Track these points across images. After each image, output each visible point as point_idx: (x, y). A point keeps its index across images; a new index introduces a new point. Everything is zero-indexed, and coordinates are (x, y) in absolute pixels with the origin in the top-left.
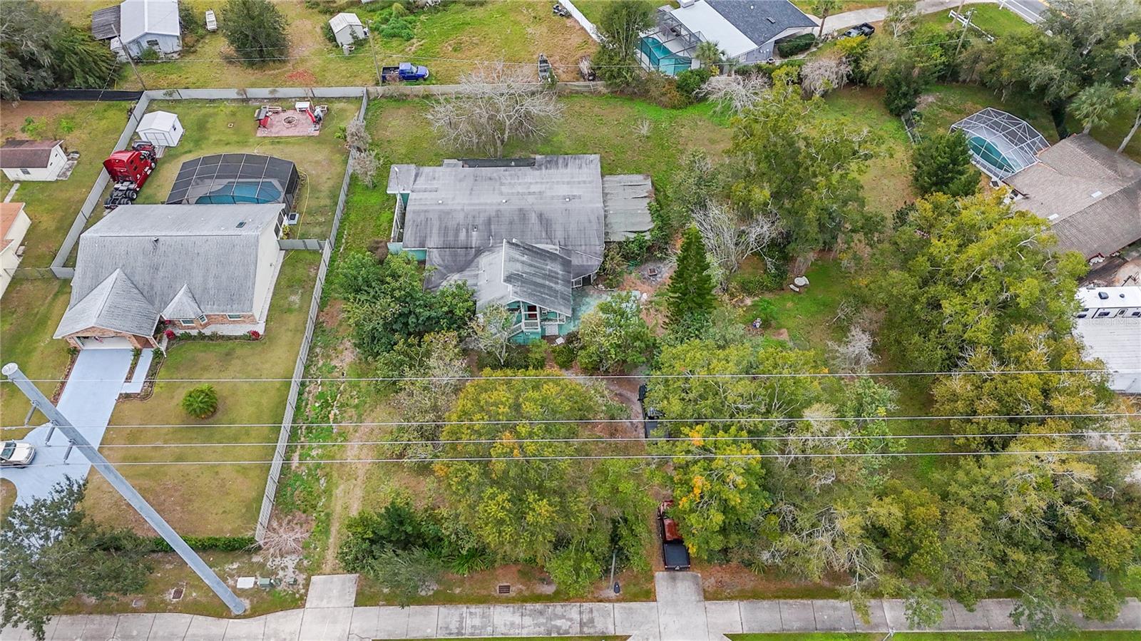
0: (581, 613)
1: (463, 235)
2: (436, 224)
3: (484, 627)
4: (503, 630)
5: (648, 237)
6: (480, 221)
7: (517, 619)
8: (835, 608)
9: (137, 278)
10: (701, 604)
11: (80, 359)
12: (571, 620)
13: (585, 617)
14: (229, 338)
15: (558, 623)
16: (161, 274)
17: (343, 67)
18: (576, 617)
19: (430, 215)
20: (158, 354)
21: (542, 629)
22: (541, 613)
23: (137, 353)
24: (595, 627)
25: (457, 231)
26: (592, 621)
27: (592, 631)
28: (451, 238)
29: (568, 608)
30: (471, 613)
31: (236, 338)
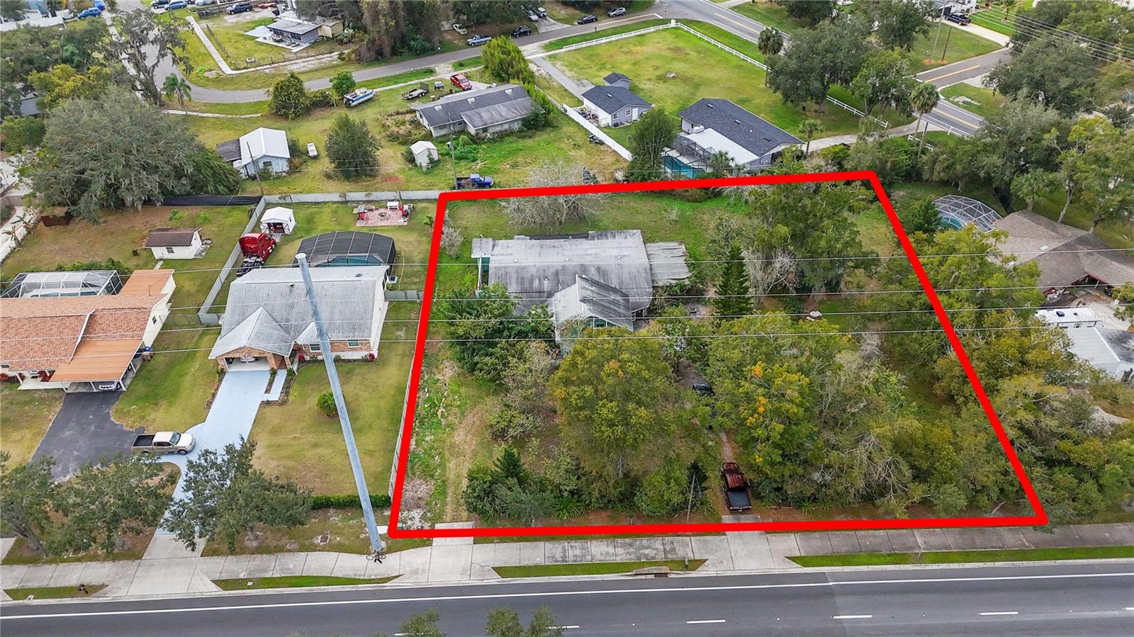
0: (663, 544)
1: (536, 284)
2: (514, 276)
3: (584, 556)
5: (687, 282)
6: (550, 273)
8: (875, 537)
9: (275, 314)
11: (227, 377)
12: (656, 549)
14: (349, 361)
16: (295, 310)
17: (422, 179)
18: (661, 547)
19: (509, 270)
20: (290, 373)
21: (633, 556)
22: (631, 545)
23: (274, 373)
25: (531, 280)
27: (674, 556)
28: (527, 285)
29: (652, 541)
30: (572, 547)
31: (355, 360)
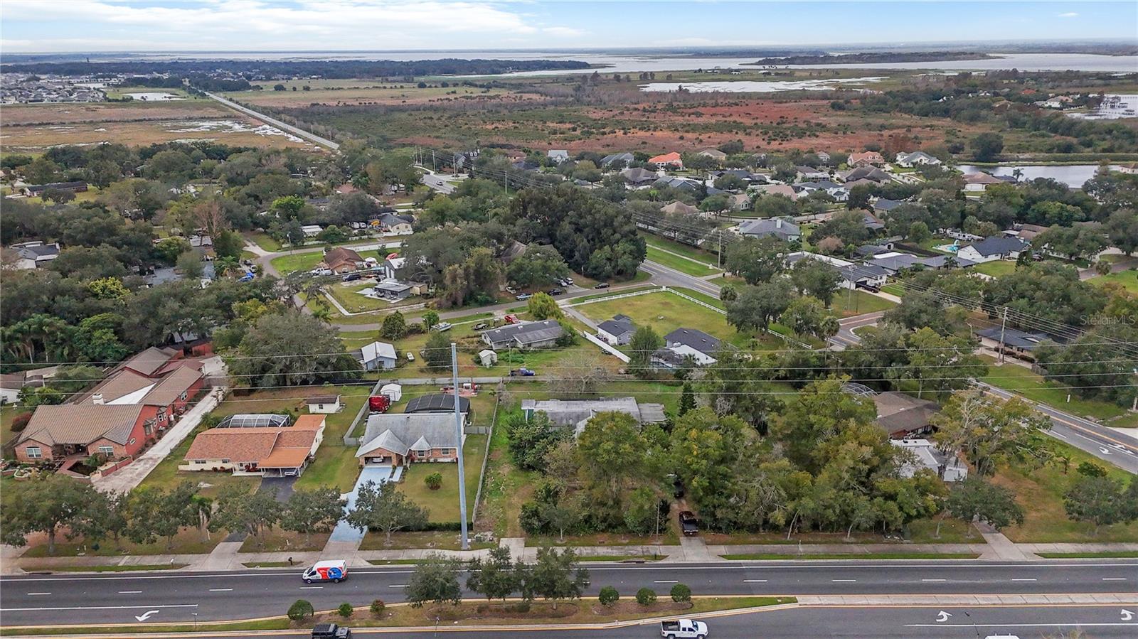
0: (642, 548)
1: (564, 422)
4: (602, 554)
6: (573, 415)
7: (610, 551)
8: (775, 547)
9: (397, 434)
10: (704, 546)
11: (365, 469)
12: (637, 551)
13: (645, 550)
14: (442, 463)
15: (631, 551)
16: (410, 431)
18: (640, 550)
19: (547, 414)
20: (405, 468)
21: (623, 553)
22: (622, 549)
24: (650, 553)
26: (648, 551)
28: (559, 422)
29: (636, 547)
31: (446, 463)
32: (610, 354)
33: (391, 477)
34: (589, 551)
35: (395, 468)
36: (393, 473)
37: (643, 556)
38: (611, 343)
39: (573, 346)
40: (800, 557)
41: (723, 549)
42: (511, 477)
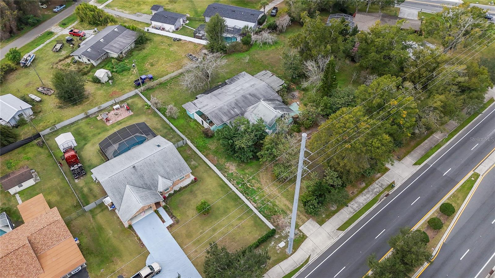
0: (377, 184)
1: (232, 112)
2: (220, 113)
3: (359, 205)
4: (364, 202)
5: (286, 85)
6: (233, 105)
7: (365, 197)
8: (426, 143)
9: (137, 184)
10: (400, 163)
11: (135, 228)
12: (377, 188)
13: (380, 184)
14: (186, 187)
15: (375, 190)
16: (146, 177)
18: (377, 186)
19: (216, 112)
20: (165, 207)
21: (373, 195)
22: (369, 191)
24: (384, 185)
25: (229, 112)
26: (382, 184)
27: (385, 186)
28: (230, 115)
29: (373, 185)
30: (352, 204)
31: (188, 185)
32: (180, 40)
33: (164, 222)
34: (356, 205)
35: (157, 212)
36: (161, 218)
37: (385, 189)
38: (171, 31)
39: (148, 42)
40: (443, 143)
41: (409, 160)
42: (243, 172)
